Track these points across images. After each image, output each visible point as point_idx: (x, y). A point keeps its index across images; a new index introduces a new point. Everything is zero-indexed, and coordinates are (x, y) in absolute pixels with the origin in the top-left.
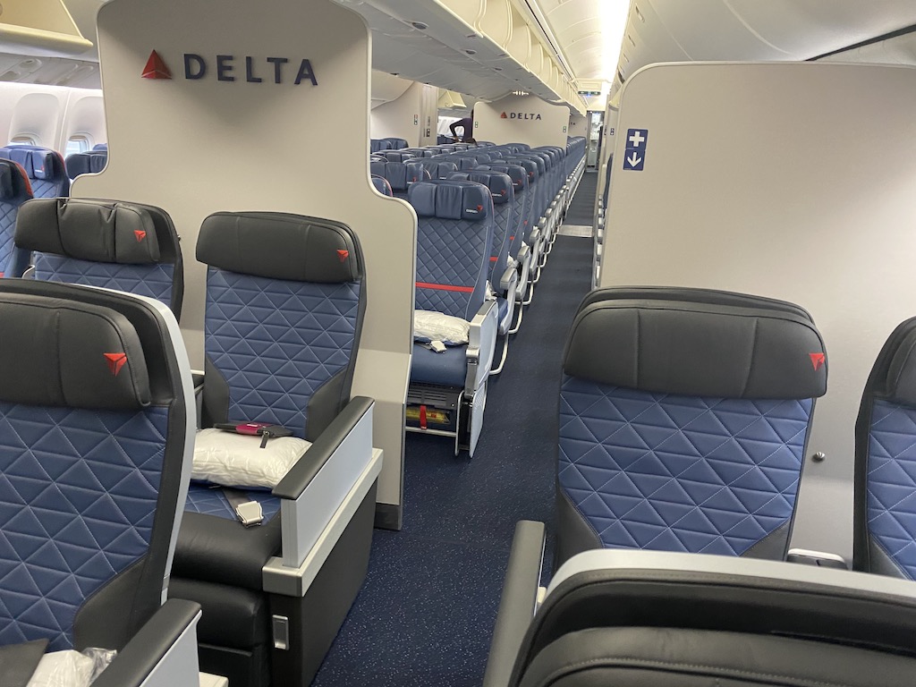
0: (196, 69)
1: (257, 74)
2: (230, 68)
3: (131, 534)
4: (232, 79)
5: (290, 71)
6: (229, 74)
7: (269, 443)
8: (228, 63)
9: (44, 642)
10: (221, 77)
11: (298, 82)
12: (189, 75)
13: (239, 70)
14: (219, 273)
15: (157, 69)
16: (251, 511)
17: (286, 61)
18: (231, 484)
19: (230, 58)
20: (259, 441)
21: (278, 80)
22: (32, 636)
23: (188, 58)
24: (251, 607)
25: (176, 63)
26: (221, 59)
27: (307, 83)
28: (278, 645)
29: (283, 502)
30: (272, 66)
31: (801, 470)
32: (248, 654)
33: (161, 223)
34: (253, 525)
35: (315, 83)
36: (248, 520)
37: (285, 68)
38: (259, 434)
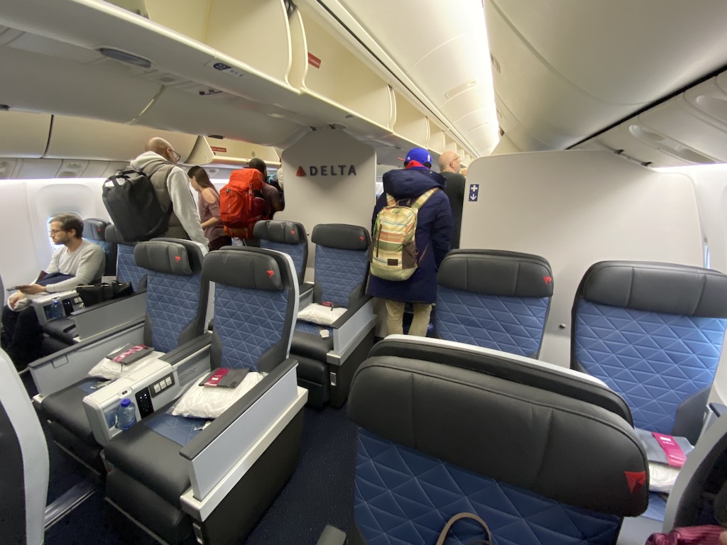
0: (314, 171)
1: (335, 172)
2: (325, 171)
3: (276, 334)
4: (326, 175)
5: (346, 170)
6: (325, 173)
7: (334, 309)
8: (325, 169)
9: (248, 369)
10: (322, 174)
11: (349, 174)
12: (311, 174)
13: (328, 171)
14: (320, 247)
15: (301, 173)
16: (325, 333)
17: (345, 166)
18: (320, 323)
19: (325, 167)
20: (330, 308)
21: (342, 174)
22: (246, 367)
23: (311, 168)
24: (323, 368)
25: (307, 171)
26: (322, 167)
27: (352, 174)
28: (332, 384)
29: (334, 330)
30: (340, 169)
31: (544, 329)
32: (321, 385)
33: (300, 229)
34: (325, 339)
35: (355, 174)
36: (323, 336)
37: (345, 169)
38: (331, 306)
